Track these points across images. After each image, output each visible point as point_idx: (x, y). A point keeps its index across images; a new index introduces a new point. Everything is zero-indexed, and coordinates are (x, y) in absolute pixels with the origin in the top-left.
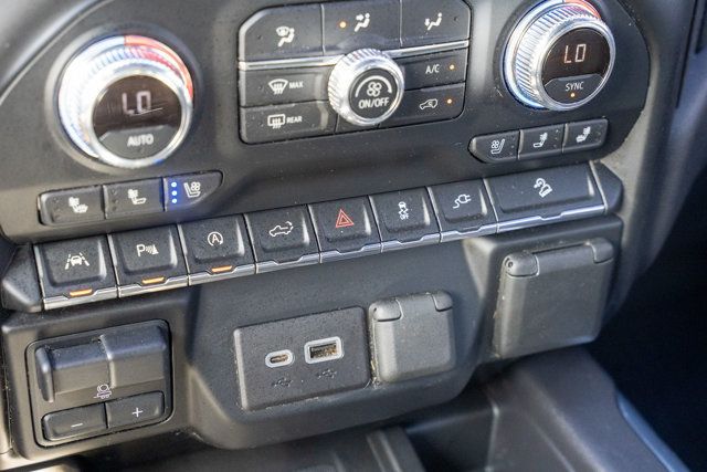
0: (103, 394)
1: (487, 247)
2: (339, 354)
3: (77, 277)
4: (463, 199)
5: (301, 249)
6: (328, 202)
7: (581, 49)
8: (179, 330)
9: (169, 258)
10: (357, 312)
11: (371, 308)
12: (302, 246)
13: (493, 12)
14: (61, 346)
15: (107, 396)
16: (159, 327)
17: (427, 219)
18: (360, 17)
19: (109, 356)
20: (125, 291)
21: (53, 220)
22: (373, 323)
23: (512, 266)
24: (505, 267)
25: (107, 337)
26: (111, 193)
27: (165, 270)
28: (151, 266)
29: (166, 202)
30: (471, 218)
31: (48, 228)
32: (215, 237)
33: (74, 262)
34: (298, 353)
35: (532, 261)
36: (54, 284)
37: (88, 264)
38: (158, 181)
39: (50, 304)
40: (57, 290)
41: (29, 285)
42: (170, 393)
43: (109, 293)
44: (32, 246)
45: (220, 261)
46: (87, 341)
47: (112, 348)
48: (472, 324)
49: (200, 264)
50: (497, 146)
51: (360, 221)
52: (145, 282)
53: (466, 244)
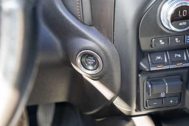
0: (163, 95)
3: (159, 62)
8: (185, 79)
9: (184, 58)
14: (153, 81)
15: (163, 96)
16: (179, 78)
19: (167, 84)
20: (172, 67)
21: (155, 46)
25: (165, 79)
26: (171, 39)
27: (183, 61)
28: (179, 60)
29: (185, 42)
31: (154, 48)
33: (158, 58)
36: (153, 64)
37: (162, 59)
38: (184, 36)
39: (152, 69)
40: (154, 65)
41: (147, 63)
42: (181, 97)
43: (167, 67)
44: (147, 53)
46: (160, 80)
47: (167, 82)
52: (177, 64)
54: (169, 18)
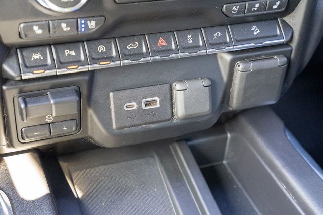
0: (49, 119)
1: (228, 58)
2: (158, 105)
3: (37, 64)
4: (218, 34)
5: (142, 55)
6: (154, 34)
8: (84, 91)
9: (80, 57)
10: (167, 86)
11: (174, 84)
12: (142, 54)
14: (30, 96)
15: (51, 121)
16: (75, 90)
17: (201, 43)
19: (52, 102)
20: (59, 72)
21: (26, 36)
22: (174, 92)
23: (240, 67)
24: (236, 67)
25: (51, 93)
26: (53, 24)
27: (78, 62)
28: (72, 60)
29: (79, 30)
30: (221, 44)
31: (24, 40)
32: (102, 48)
33: (36, 57)
34: (139, 104)
35: (249, 65)
36: (26, 67)
37: (42, 58)
38: (75, 20)
39: (25, 77)
40: (28, 70)
41: (15, 67)
42: (80, 121)
43: (52, 72)
44: (16, 49)
45: (104, 59)
46: (41, 95)
47: (54, 98)
48: (220, 94)
49: (95, 61)
50: (235, 9)
51: (169, 43)
52: (69, 68)
53: (218, 56)
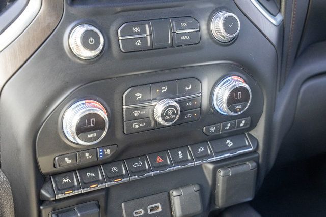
1: (211, 166)
2: (160, 210)
3: (67, 186)
4: (201, 149)
5: (145, 171)
6: (153, 154)
7: (240, 94)
8: (102, 204)
9: (99, 177)
10: (166, 194)
11: (171, 192)
12: (146, 170)
13: (208, 83)
14: (60, 213)
16: (95, 203)
17: (189, 157)
18: (164, 88)
19: (79, 215)
20: (84, 191)
21: (59, 166)
22: (172, 198)
23: (221, 173)
24: (218, 173)
25: (78, 208)
26: (79, 155)
27: (97, 182)
28: (93, 181)
29: (98, 157)
30: (205, 156)
31: (58, 169)
32: (114, 169)
33: (65, 181)
34: (146, 210)
35: (228, 171)
36: (59, 189)
37: (70, 181)
38: (96, 149)
39: (58, 196)
40: (60, 192)
41: (50, 190)
43: (78, 192)
44: (50, 176)
45: (117, 177)
46: (70, 210)
47: (80, 212)
48: (208, 195)
49: (110, 179)
50: (213, 129)
51: (165, 160)
52: (91, 186)
53: (203, 166)
54: (74, 129)
